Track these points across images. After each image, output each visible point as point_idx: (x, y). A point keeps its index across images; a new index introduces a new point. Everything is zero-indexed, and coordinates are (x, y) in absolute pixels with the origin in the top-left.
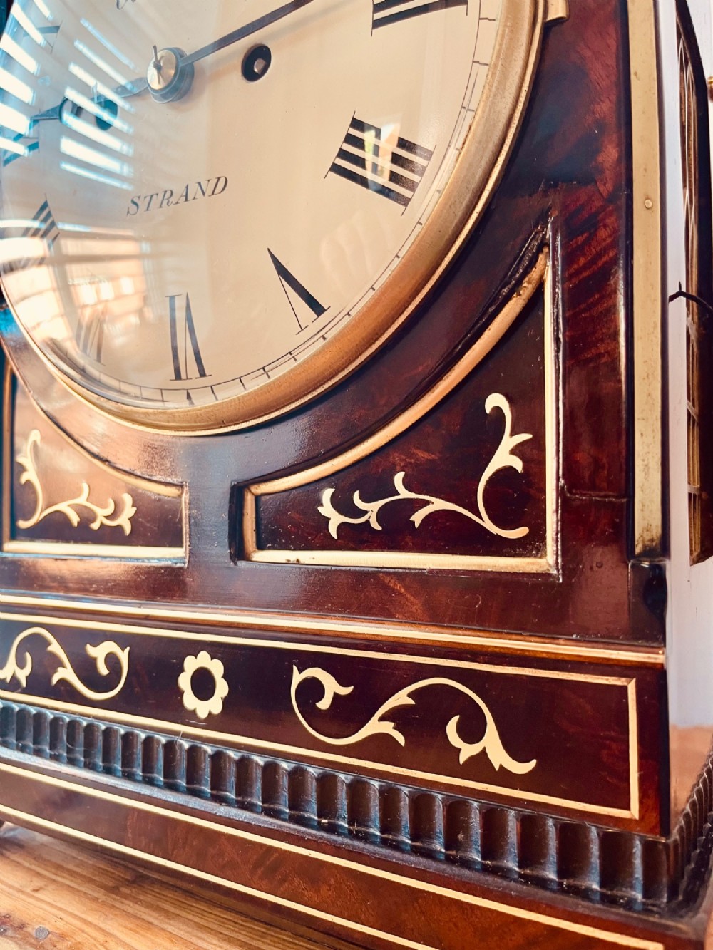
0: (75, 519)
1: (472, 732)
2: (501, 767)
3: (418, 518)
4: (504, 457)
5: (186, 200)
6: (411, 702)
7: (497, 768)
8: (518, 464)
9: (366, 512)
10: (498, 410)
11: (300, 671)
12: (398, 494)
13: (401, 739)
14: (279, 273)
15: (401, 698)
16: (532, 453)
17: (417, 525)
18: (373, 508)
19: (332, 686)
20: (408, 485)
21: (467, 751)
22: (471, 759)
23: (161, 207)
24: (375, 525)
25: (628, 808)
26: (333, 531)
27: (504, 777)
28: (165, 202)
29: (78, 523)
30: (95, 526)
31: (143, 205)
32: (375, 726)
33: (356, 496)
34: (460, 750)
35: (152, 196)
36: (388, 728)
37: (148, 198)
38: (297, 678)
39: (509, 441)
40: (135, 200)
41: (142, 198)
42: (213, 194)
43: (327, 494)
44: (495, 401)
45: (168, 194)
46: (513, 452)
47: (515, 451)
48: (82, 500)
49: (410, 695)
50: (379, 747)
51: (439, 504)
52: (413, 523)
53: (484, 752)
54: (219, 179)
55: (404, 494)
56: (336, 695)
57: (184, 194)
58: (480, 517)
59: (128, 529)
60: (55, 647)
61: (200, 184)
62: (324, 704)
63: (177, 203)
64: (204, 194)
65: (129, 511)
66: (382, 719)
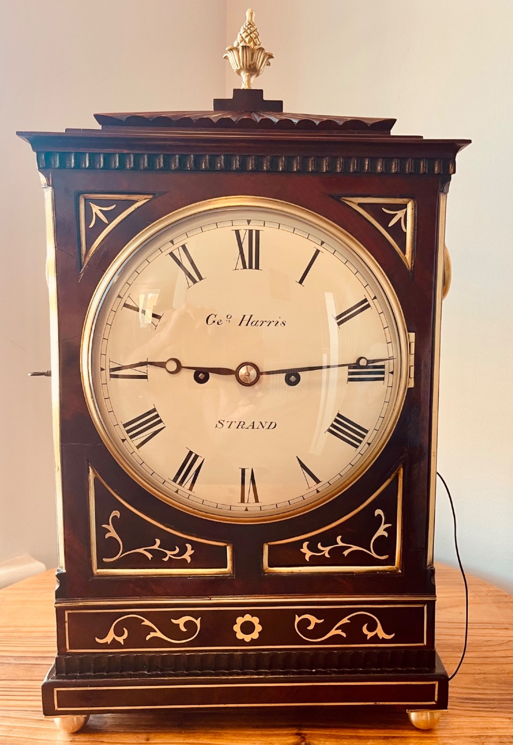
0: (150, 556)
1: (372, 628)
2: (383, 638)
3: (346, 553)
4: (381, 532)
5: (253, 428)
6: (349, 621)
7: (381, 638)
8: (386, 534)
9: (324, 551)
10: (379, 515)
11: (299, 617)
12: (338, 544)
13: (344, 635)
14: (301, 466)
15: (345, 620)
16: (392, 531)
17: (345, 555)
18: (327, 550)
19: (314, 620)
20: (342, 540)
21: (370, 635)
22: (372, 638)
23: (237, 428)
24: (327, 555)
25: (423, 642)
26: (307, 558)
27: (384, 641)
28: (240, 427)
29: (151, 558)
30: (166, 559)
31: (226, 425)
32: (333, 632)
33: (319, 544)
34: (367, 635)
35: (232, 422)
36: (339, 632)
37: (230, 423)
38: (298, 619)
39: (383, 527)
40: (221, 421)
41: (226, 421)
42: (268, 428)
43: (305, 544)
44: (379, 512)
45: (242, 423)
46: (384, 530)
47: (385, 530)
48: (156, 547)
49: (348, 619)
50: (336, 639)
51: (355, 548)
52: (344, 555)
53: (376, 634)
54: (271, 423)
55: (341, 544)
56: (316, 623)
57: (252, 425)
58: (371, 552)
59: (189, 560)
60: (147, 623)
61: (261, 423)
62: (311, 627)
63: (248, 428)
64: (263, 427)
65: (190, 551)
66: (336, 629)
